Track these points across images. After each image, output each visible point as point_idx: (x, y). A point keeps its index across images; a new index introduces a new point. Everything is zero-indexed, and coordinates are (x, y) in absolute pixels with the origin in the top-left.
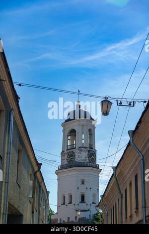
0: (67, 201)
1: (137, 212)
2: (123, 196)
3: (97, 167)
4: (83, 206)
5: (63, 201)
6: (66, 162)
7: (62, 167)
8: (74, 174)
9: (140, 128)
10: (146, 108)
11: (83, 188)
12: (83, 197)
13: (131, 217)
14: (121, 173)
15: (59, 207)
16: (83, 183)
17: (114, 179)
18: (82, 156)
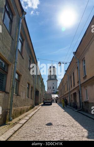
0: (49, 88)
1: (67, 91)
2: (64, 87)
3: (57, 80)
4: (53, 90)
5: (48, 88)
6: (49, 79)
7: (48, 80)
8: (51, 82)
9: (68, 70)
10: (70, 64)
11: (53, 85)
12: (53, 87)
13: (66, 92)
14: (63, 81)
15: (47, 90)
16: (53, 84)
17: (61, 83)
18: (53, 77)
